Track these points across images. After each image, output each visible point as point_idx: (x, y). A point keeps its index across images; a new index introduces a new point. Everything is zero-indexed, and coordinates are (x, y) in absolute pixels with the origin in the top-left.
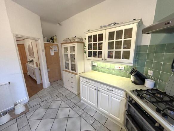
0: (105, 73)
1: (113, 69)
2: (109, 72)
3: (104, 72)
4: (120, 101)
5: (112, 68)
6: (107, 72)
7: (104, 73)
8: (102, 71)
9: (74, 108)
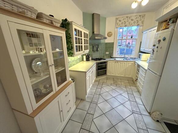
5: (77, 58)
9: (96, 101)
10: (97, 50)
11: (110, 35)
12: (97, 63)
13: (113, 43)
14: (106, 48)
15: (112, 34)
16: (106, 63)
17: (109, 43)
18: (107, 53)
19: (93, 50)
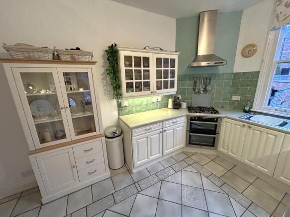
0: (142, 111)
1: (151, 104)
2: (147, 109)
3: (140, 111)
4: (182, 127)
5: (149, 102)
6: (144, 109)
7: (141, 113)
8: (137, 112)
9: (143, 186)
10: (205, 90)
11: (249, 51)
12: (190, 118)
13: (258, 72)
14: (234, 85)
15: (255, 51)
16: (217, 121)
17: (244, 73)
18: (236, 98)
19: (194, 90)
